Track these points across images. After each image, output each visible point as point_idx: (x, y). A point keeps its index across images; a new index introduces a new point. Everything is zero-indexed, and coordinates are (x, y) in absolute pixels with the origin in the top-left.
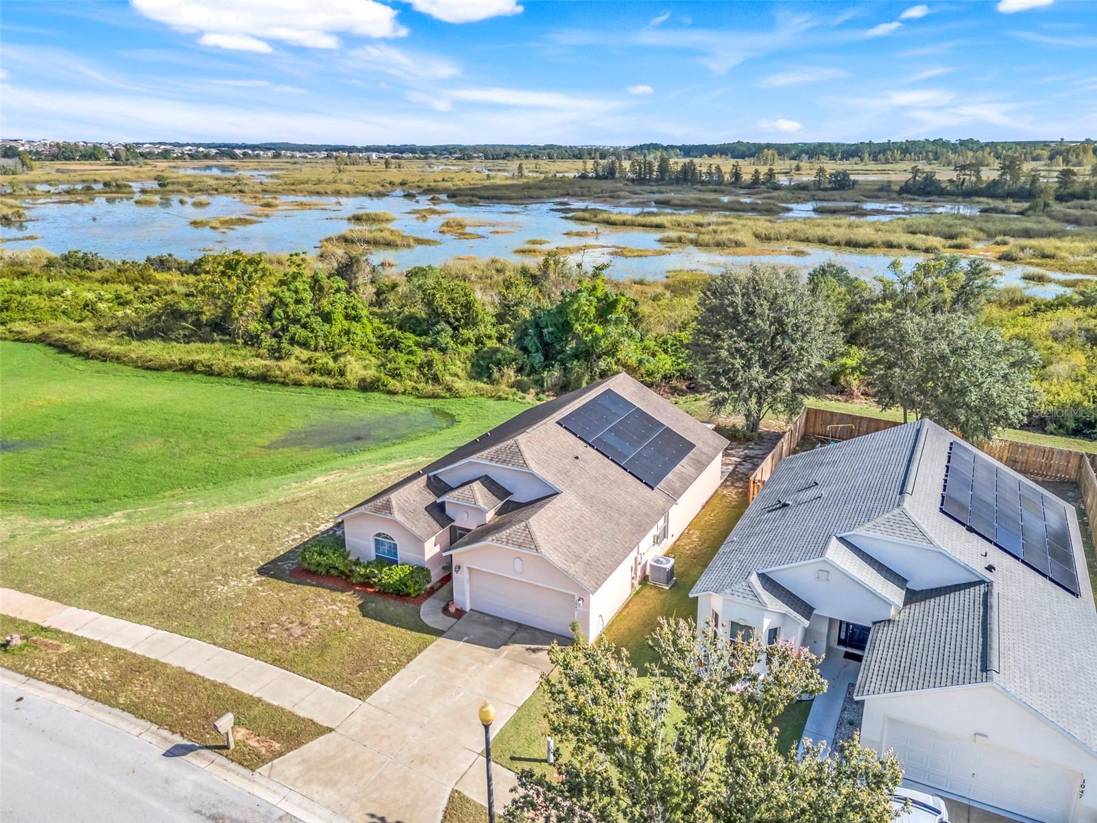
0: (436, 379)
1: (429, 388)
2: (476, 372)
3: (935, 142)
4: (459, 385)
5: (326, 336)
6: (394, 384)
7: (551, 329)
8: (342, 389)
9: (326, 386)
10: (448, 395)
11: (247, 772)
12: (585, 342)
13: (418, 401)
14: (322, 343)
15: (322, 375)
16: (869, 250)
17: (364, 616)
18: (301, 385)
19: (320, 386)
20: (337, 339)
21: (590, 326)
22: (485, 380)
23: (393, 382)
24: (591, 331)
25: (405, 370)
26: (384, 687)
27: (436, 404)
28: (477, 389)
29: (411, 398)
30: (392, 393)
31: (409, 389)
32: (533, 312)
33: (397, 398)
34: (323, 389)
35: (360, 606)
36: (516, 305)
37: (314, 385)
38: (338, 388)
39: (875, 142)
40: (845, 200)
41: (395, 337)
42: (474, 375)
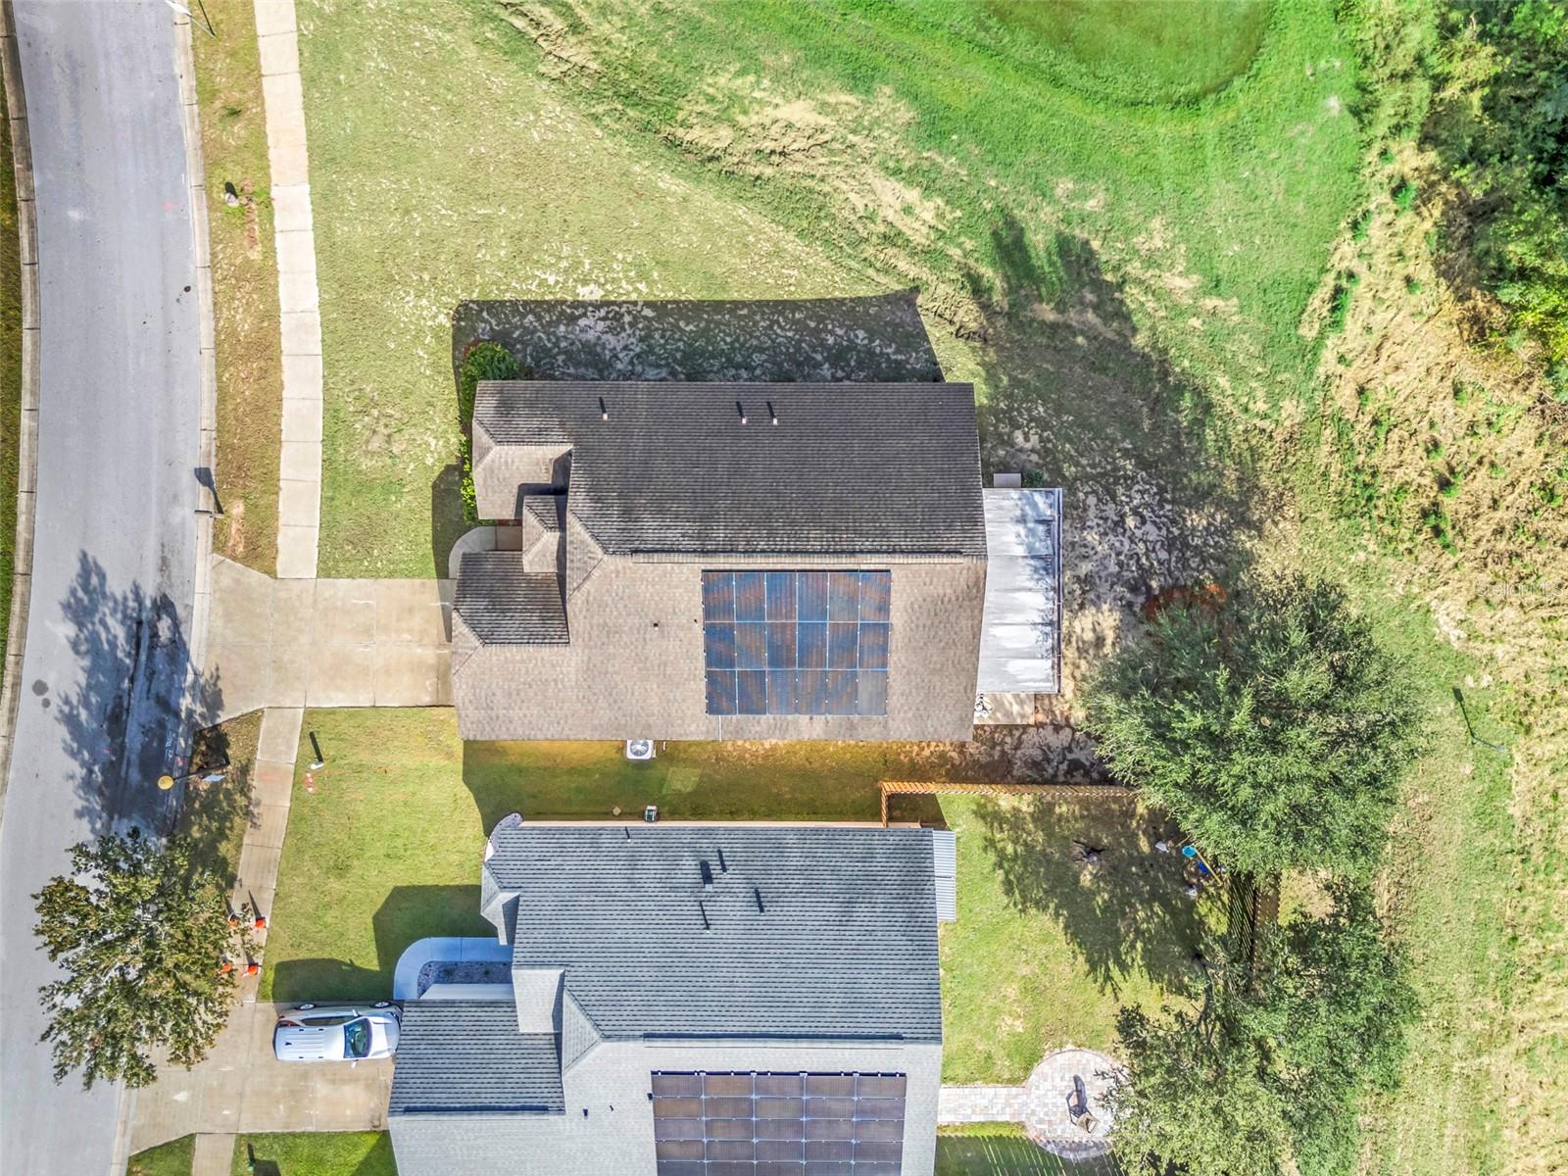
11: (209, 548)
26: (342, 581)
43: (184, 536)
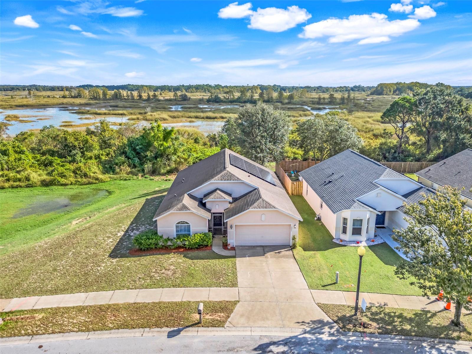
0: (86, 175)
1: (85, 180)
2: (105, 171)
3: (206, 85)
4: (101, 176)
5: (7, 163)
6: (63, 181)
7: (140, 146)
8: (32, 187)
9: (21, 187)
10: (97, 182)
11: (221, 329)
12: (161, 150)
13: (82, 187)
14: (5, 166)
15: (14, 181)
16: (216, 120)
17: (192, 260)
18: (4, 188)
19: (17, 187)
20: (14, 164)
21: (161, 143)
22: (111, 173)
23: (63, 180)
24: (162, 145)
25: (67, 173)
26: (239, 280)
27: (93, 186)
28: (110, 177)
29: (77, 186)
30: (65, 185)
31: (74, 182)
32: (129, 140)
33: (68, 187)
34: (19, 188)
35: (183, 257)
36: (108, 140)
37: (13, 187)
38: (29, 187)
39: (185, 85)
40: (189, 105)
41: (48, 159)
42: (104, 172)
43: (214, 341)
